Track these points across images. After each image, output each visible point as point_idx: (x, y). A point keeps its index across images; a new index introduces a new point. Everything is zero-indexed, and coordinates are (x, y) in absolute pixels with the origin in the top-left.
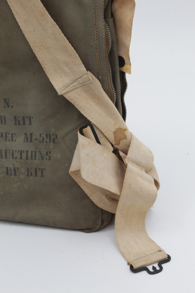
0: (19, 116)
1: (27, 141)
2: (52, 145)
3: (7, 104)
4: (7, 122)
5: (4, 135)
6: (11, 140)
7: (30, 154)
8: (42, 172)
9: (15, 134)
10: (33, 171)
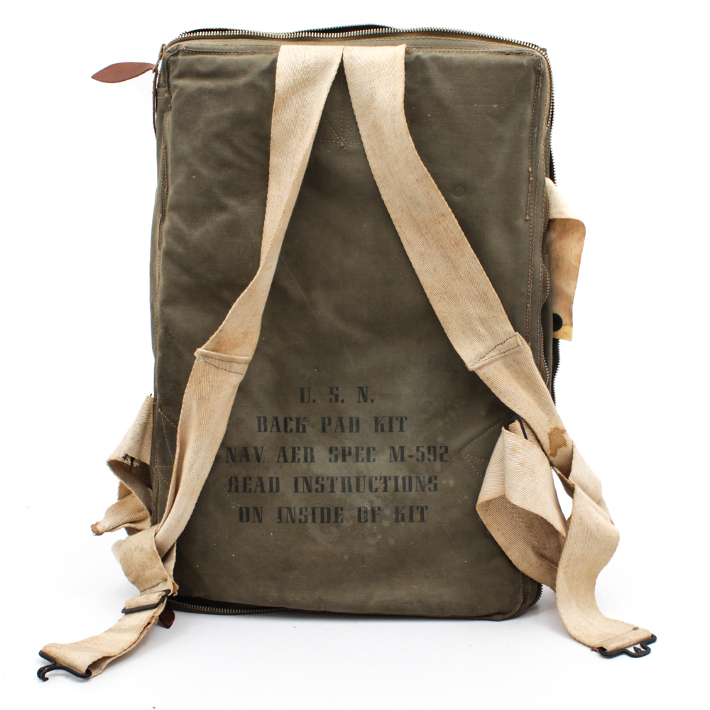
0: (383, 417)
1: (396, 461)
2: (438, 465)
3: (364, 396)
4: (360, 428)
5: (353, 451)
6: (365, 461)
7: (400, 482)
8: (422, 512)
9: (374, 449)
10: (406, 512)
